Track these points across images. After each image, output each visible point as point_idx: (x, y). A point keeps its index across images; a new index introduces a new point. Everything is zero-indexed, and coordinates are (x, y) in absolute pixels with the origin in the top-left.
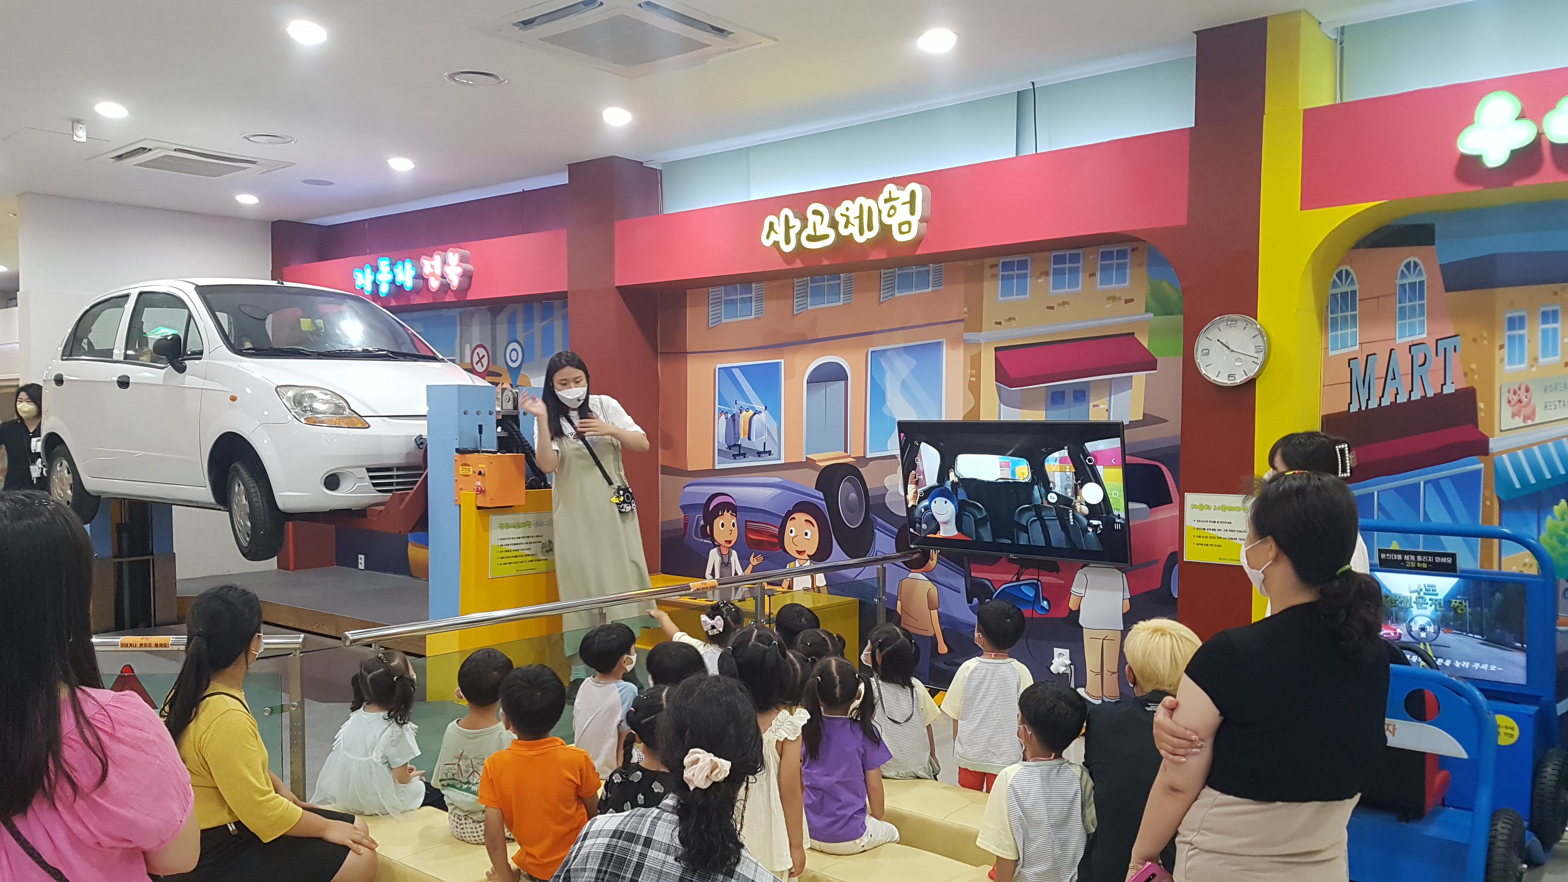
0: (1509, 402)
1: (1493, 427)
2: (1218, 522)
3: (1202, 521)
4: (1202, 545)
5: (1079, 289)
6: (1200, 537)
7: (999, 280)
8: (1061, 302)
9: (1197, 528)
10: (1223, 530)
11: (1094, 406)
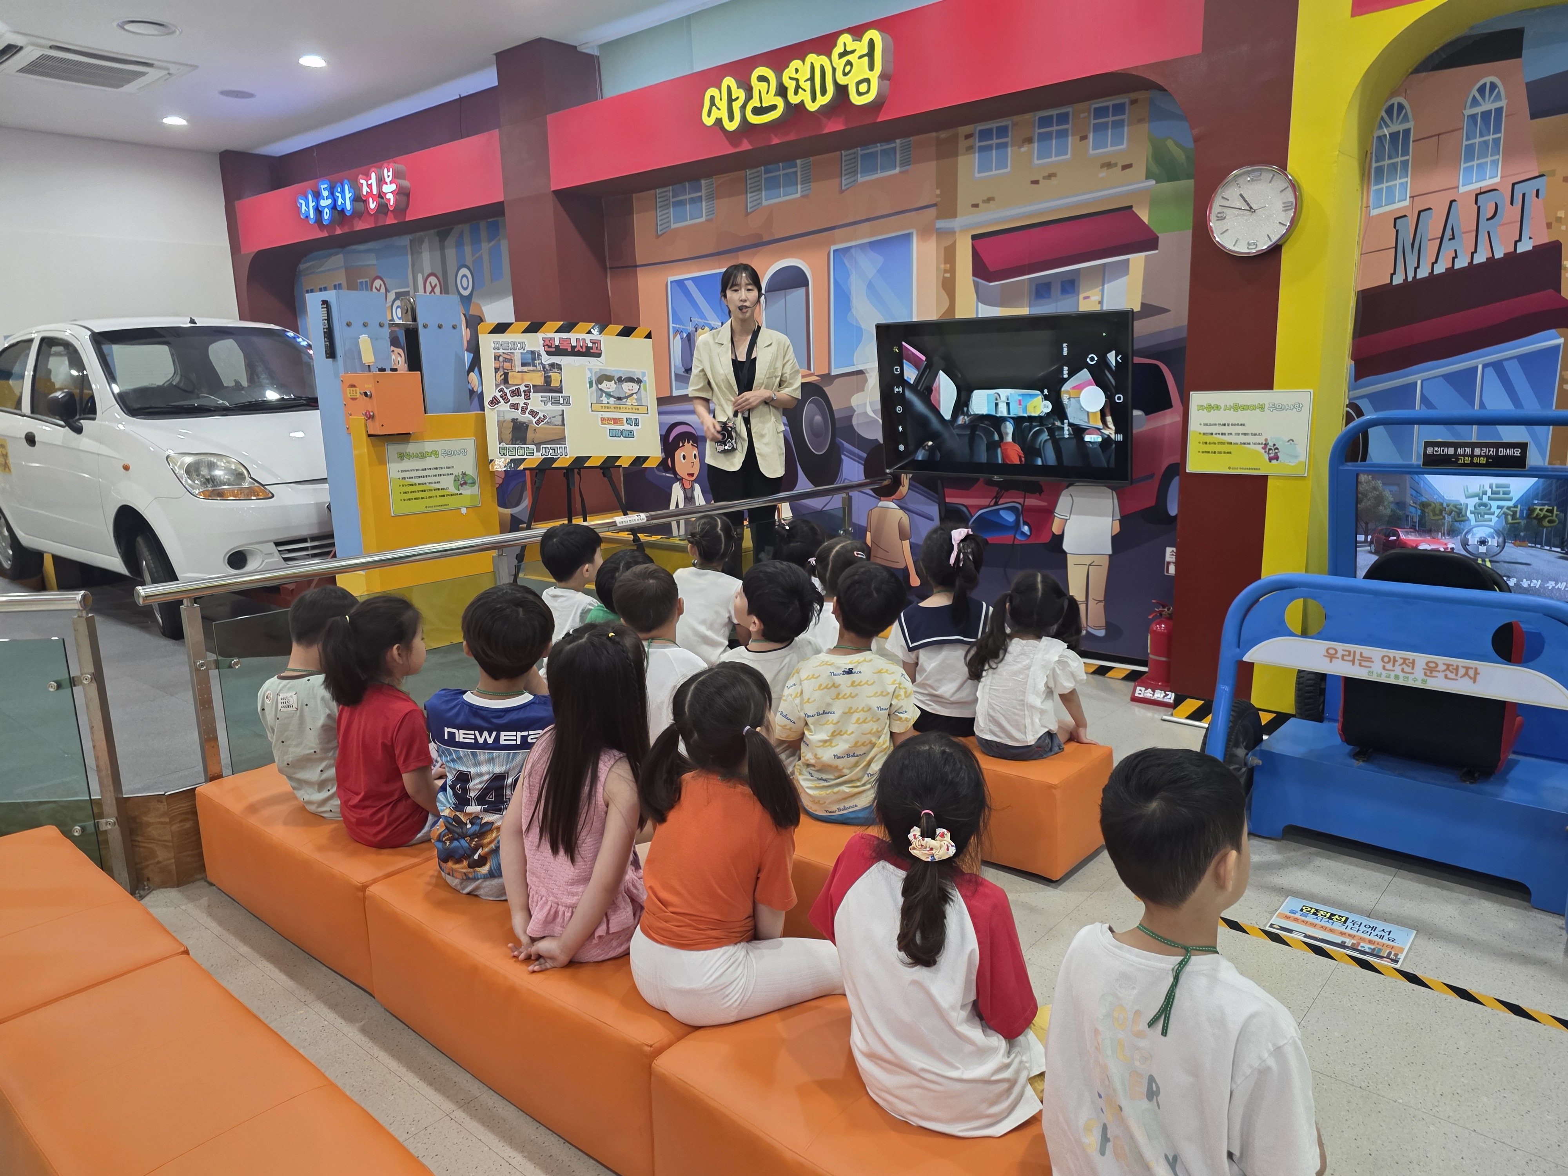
2: (1228, 425)
3: (1210, 425)
4: (1209, 452)
5: (1068, 156)
6: (1206, 443)
7: (975, 153)
8: (1047, 175)
9: (1204, 434)
10: (1234, 434)
11: (1085, 298)
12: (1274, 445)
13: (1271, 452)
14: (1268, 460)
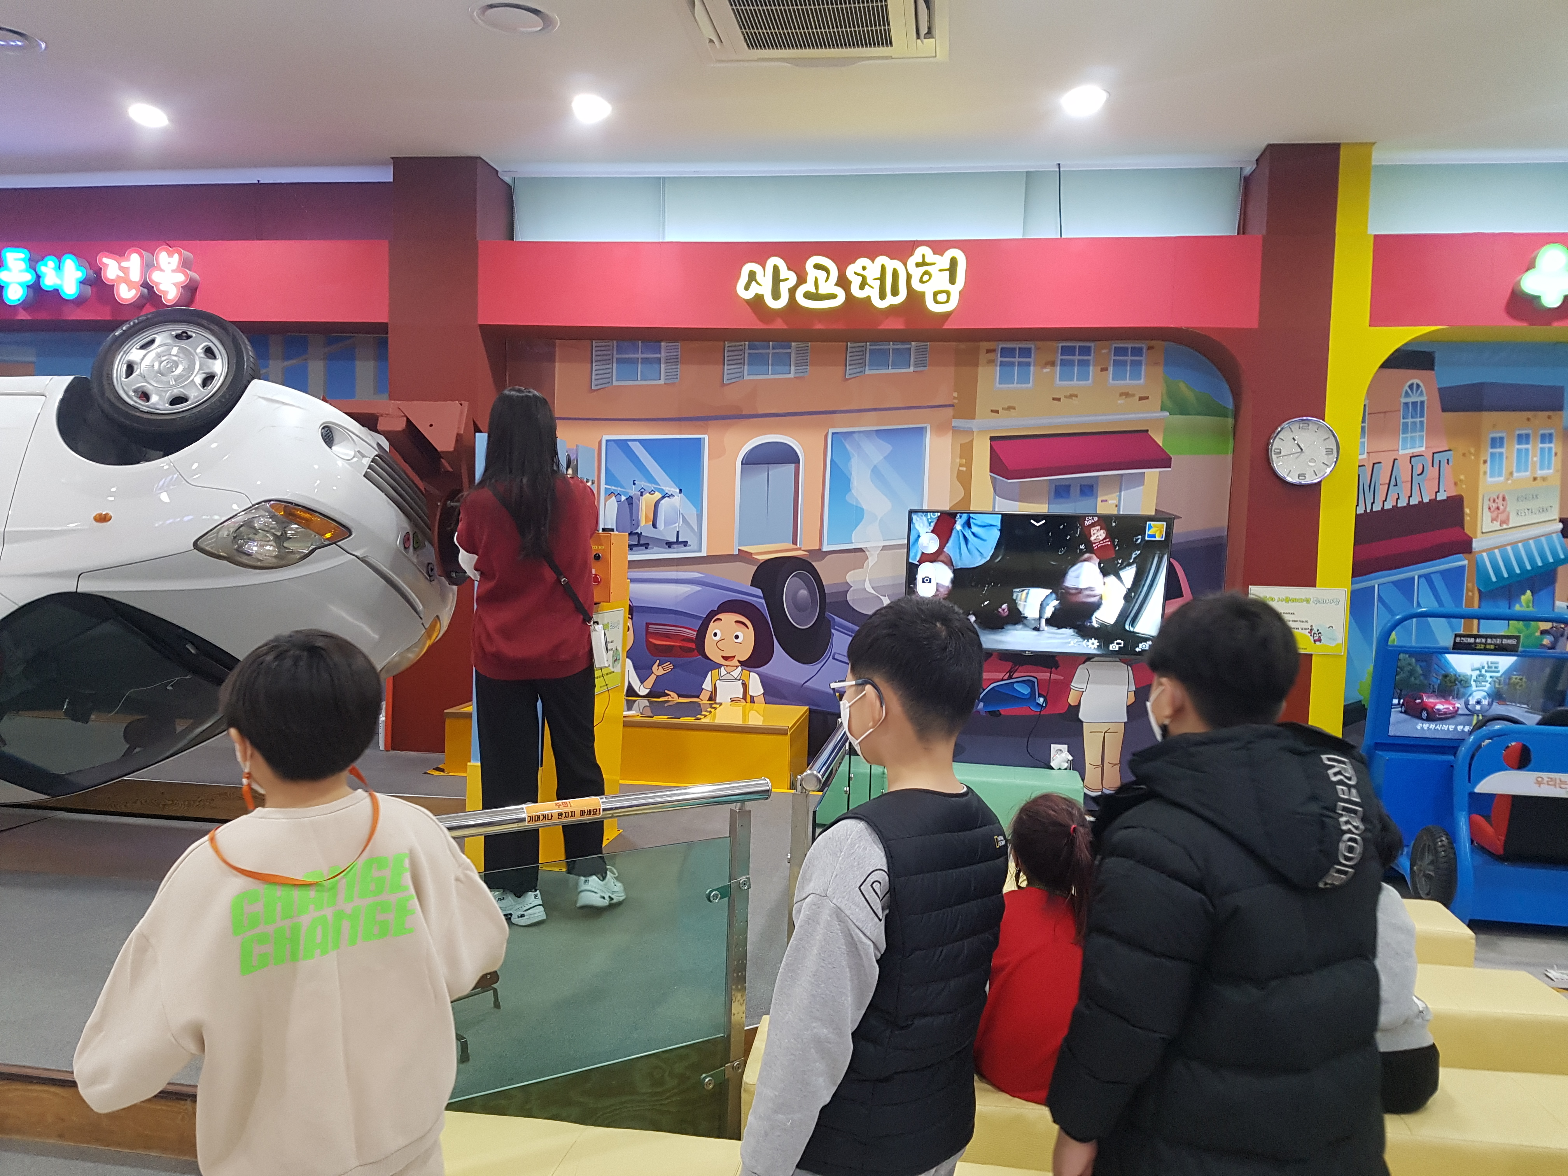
0: (1490, 508)
1: (1476, 529)
5: (1090, 381)
7: (996, 366)
8: (1067, 395)
11: (1104, 502)
12: (1318, 630)
13: (1315, 635)
14: (1313, 640)
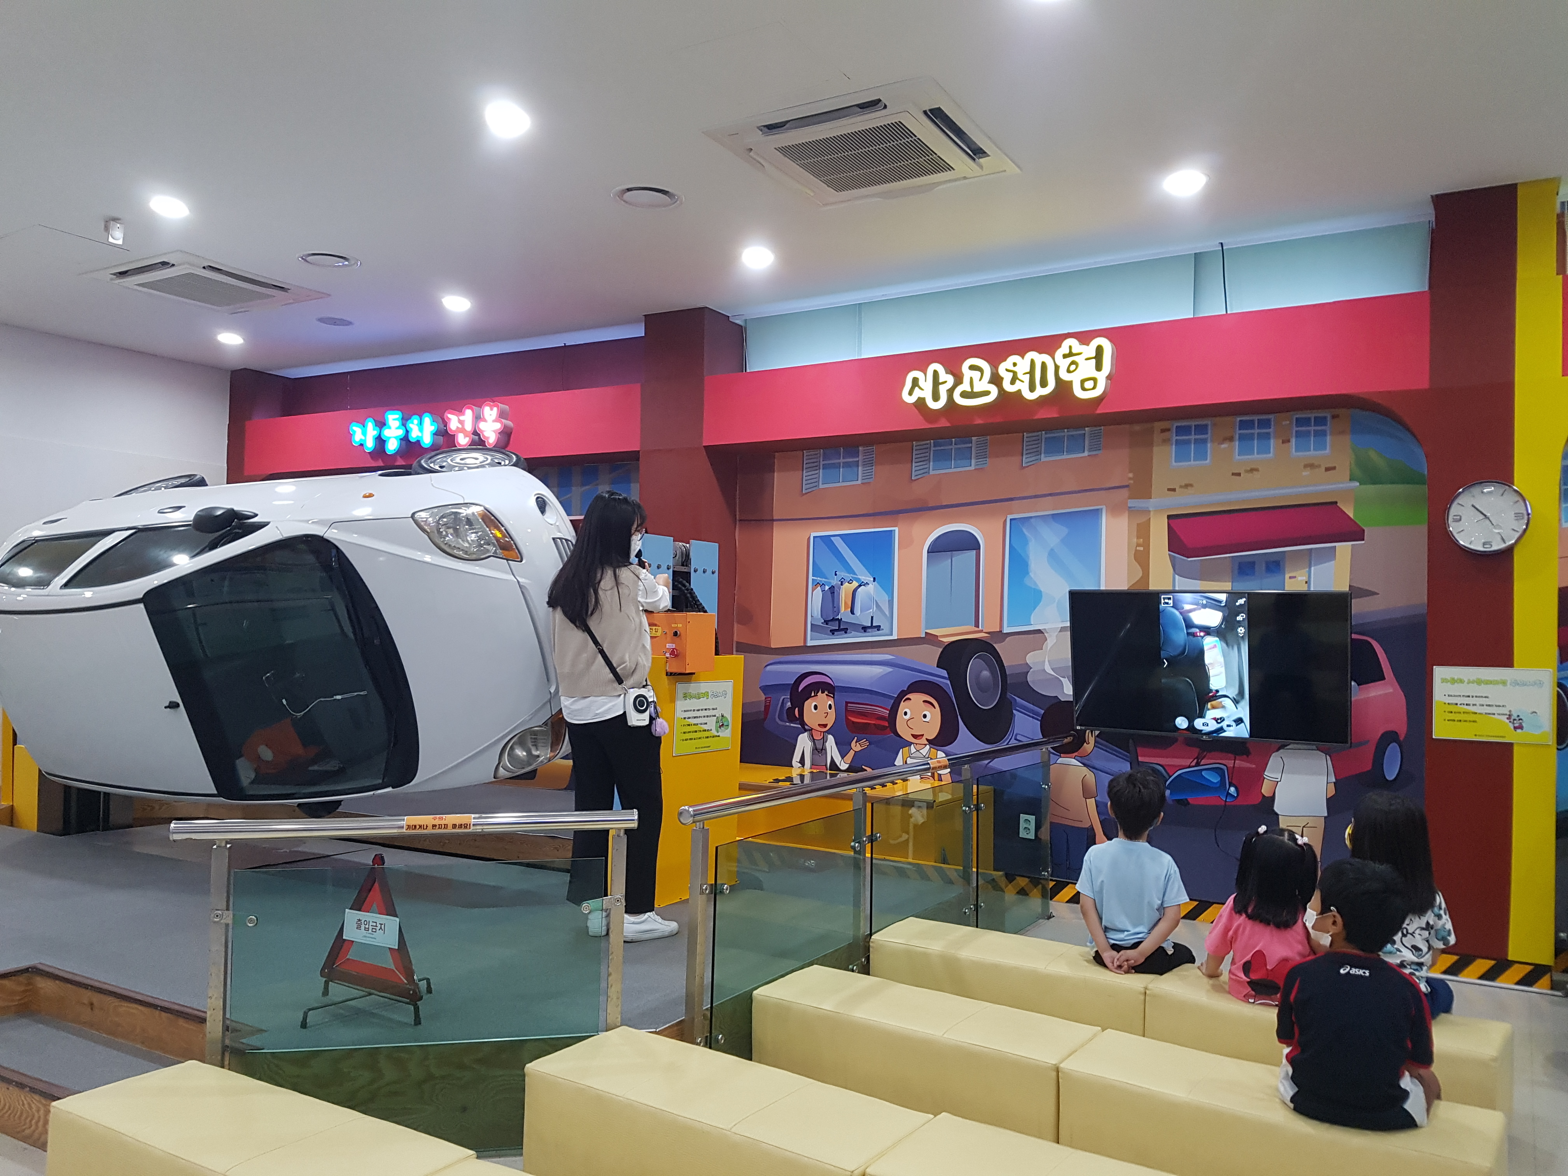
2: (1473, 697)
3: (1454, 696)
4: (1454, 720)
5: (1271, 455)
6: (1452, 712)
7: (1172, 445)
8: (1249, 469)
9: (1449, 704)
10: (1478, 705)
11: (1290, 578)
12: (1518, 716)
13: (1515, 722)
14: (1512, 728)
